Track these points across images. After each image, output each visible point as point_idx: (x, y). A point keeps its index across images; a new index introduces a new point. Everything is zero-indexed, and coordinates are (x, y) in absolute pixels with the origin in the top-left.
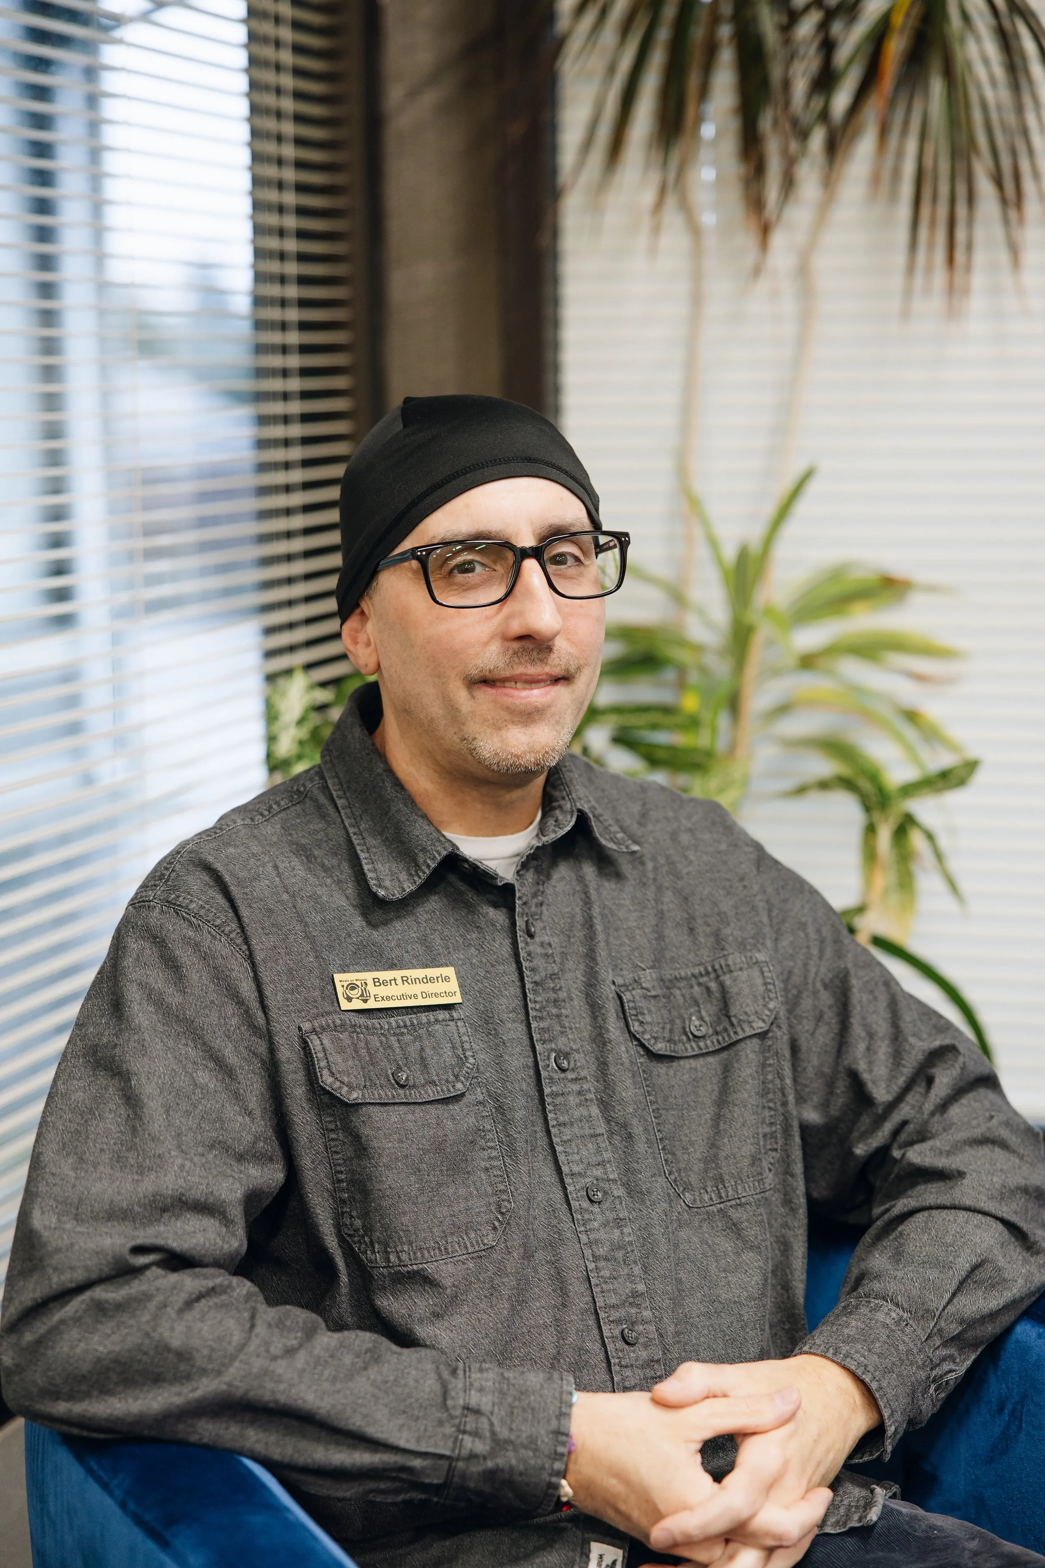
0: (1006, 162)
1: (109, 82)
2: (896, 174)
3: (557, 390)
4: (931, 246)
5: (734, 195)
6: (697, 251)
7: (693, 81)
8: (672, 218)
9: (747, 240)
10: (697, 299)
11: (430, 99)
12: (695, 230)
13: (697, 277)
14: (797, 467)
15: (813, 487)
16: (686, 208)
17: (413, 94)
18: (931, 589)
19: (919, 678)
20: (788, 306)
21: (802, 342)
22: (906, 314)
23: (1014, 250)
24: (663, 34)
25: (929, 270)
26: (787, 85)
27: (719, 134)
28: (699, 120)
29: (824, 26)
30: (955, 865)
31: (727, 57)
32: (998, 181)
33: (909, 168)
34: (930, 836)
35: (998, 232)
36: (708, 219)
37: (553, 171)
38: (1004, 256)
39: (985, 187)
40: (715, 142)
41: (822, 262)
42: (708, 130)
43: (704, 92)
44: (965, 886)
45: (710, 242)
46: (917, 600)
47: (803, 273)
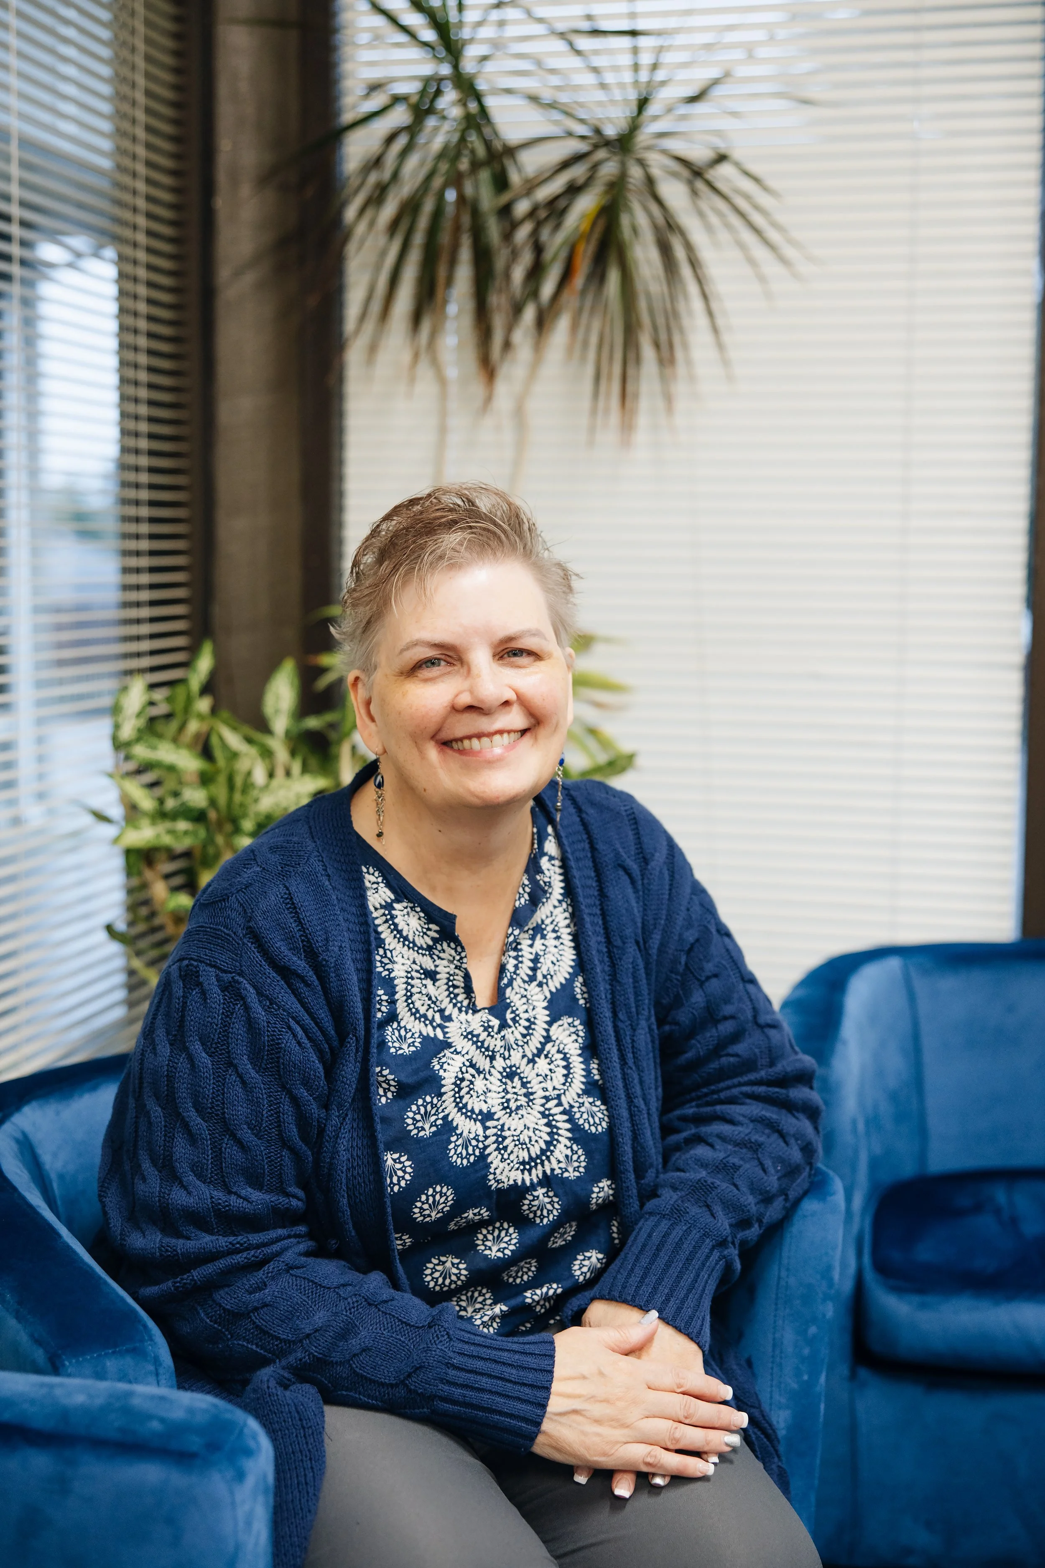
0: (663, 337)
1: (44, 309)
2: (585, 344)
3: (341, 494)
4: (608, 395)
5: (471, 356)
6: (443, 396)
7: (442, 272)
8: (424, 371)
9: (478, 389)
10: (443, 430)
11: (249, 278)
12: (442, 380)
13: (443, 414)
16: (435, 363)
17: (238, 273)
18: (608, 640)
19: (598, 705)
20: (508, 436)
21: (517, 462)
22: (591, 443)
23: (668, 398)
24: (419, 239)
25: (607, 411)
26: (507, 276)
27: (460, 311)
28: (445, 302)
29: (535, 233)
31: (465, 255)
32: (657, 345)
33: (594, 339)
35: (657, 387)
36: (452, 372)
37: (340, 334)
38: (660, 404)
39: (648, 352)
40: (457, 317)
41: (533, 405)
42: (452, 309)
43: (449, 281)
45: (453, 389)
46: (599, 649)
47: (519, 413)
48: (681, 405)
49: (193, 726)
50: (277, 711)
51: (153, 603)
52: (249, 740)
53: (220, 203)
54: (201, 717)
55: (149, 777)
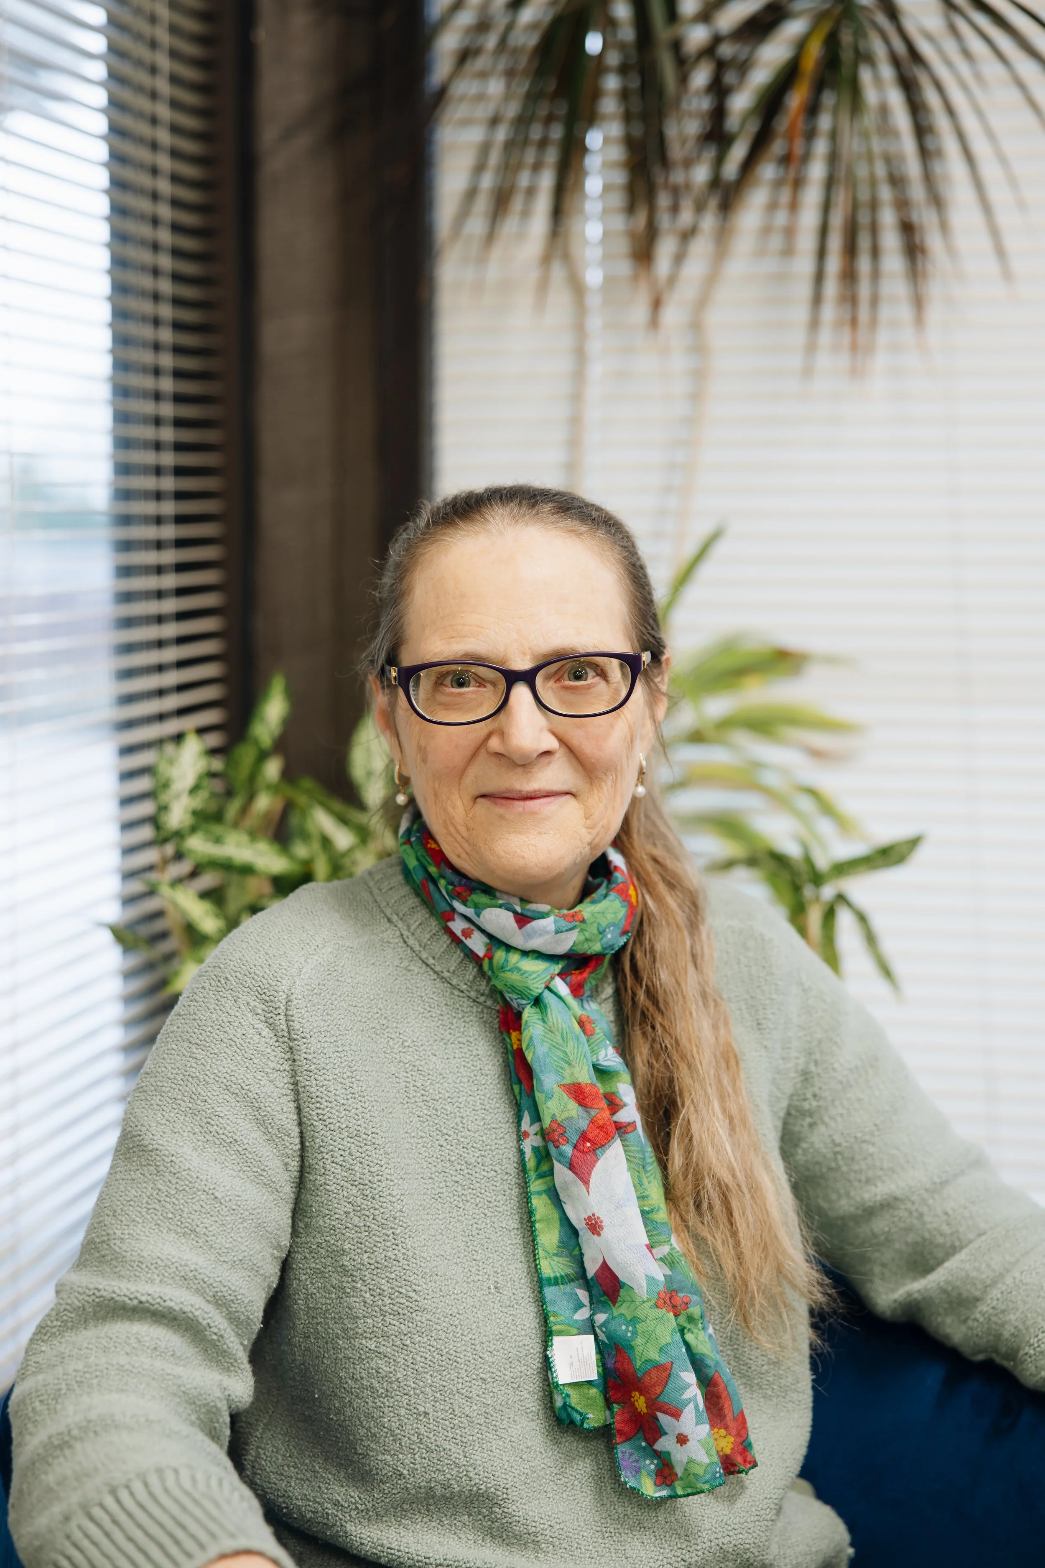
6: (580, 310)
8: (558, 272)
10: (580, 355)
11: (303, 141)
12: (578, 288)
13: (580, 330)
14: (701, 529)
15: (720, 550)
17: (287, 135)
19: (814, 753)
20: (679, 362)
21: (696, 397)
22: (807, 372)
23: (918, 304)
27: (604, 188)
30: (888, 945)
34: (862, 918)
35: (906, 289)
36: (593, 276)
38: (909, 315)
40: (603, 195)
41: (714, 317)
42: (596, 183)
44: (899, 968)
47: (696, 326)
48: (934, 313)
49: (264, 802)
50: (369, 774)
51: (182, 616)
52: (343, 821)
53: (263, 35)
54: (271, 788)
55: (208, 880)
